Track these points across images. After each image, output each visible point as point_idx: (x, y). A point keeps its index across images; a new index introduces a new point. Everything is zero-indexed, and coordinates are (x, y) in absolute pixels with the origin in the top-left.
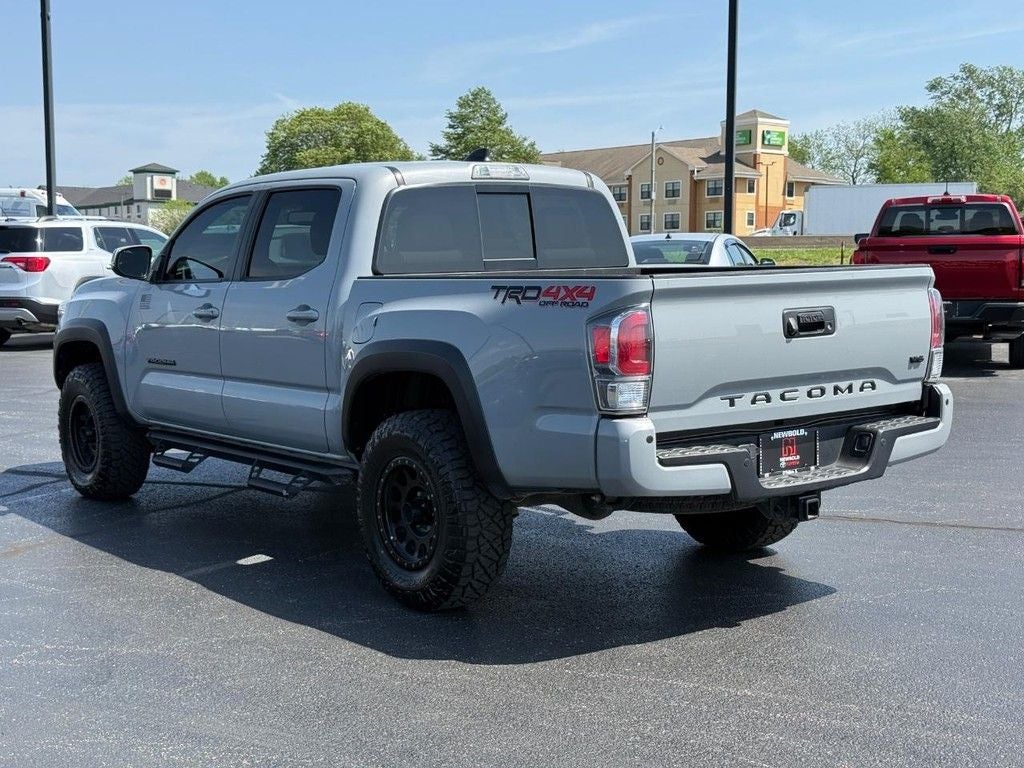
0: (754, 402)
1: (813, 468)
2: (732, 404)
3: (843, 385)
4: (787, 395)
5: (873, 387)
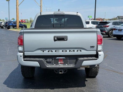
0: (48, 52)
1: (67, 64)
2: (43, 52)
3: (72, 50)
4: (57, 51)
5: (81, 51)
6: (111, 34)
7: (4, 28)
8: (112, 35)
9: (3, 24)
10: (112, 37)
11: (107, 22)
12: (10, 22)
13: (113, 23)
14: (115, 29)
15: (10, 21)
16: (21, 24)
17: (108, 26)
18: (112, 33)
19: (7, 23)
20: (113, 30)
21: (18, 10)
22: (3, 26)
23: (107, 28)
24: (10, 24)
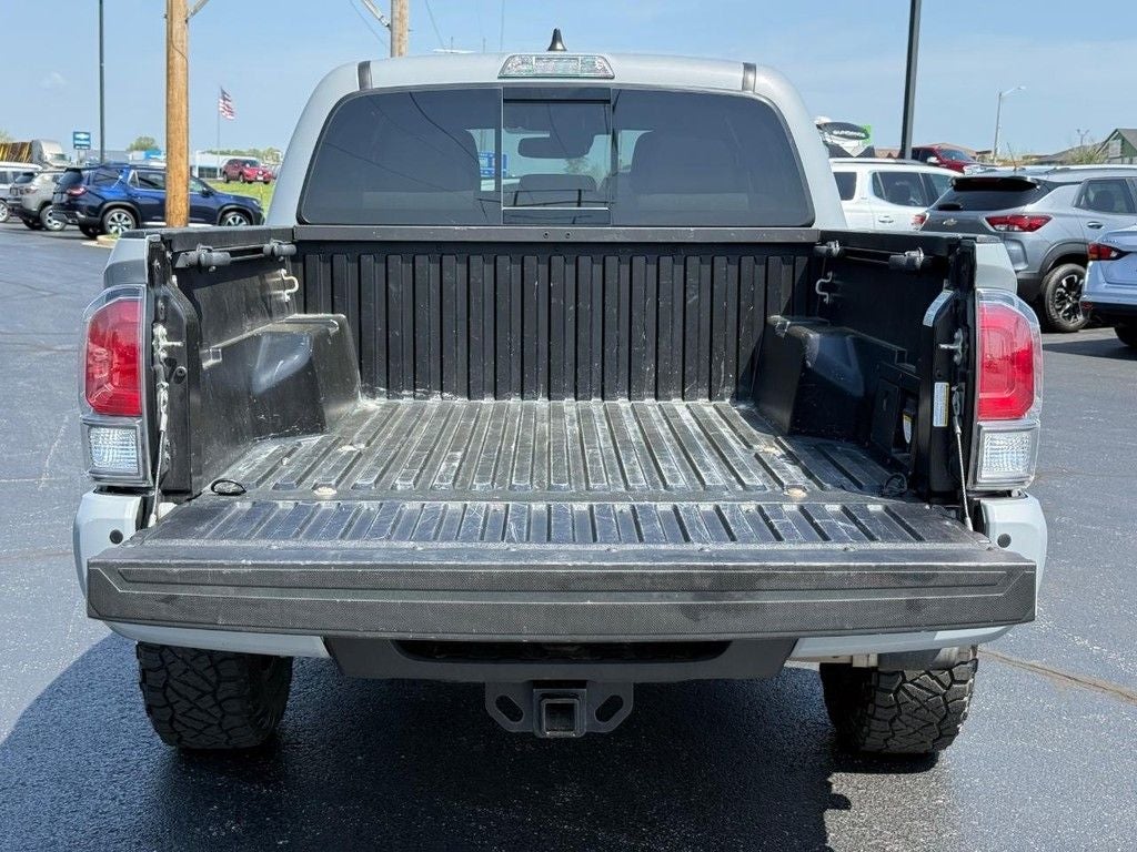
6: (1062, 298)
7: (56, 224)
8: (1073, 311)
9: (43, 187)
10: (1071, 324)
11: (1031, 186)
12: (108, 170)
13: (1084, 192)
14: (1102, 253)
15: (108, 158)
16: (207, 194)
17: (1034, 225)
18: (1074, 286)
19: (76, 175)
20: (1081, 259)
21: (178, 59)
22: (46, 203)
23: (1028, 236)
24: (111, 193)
